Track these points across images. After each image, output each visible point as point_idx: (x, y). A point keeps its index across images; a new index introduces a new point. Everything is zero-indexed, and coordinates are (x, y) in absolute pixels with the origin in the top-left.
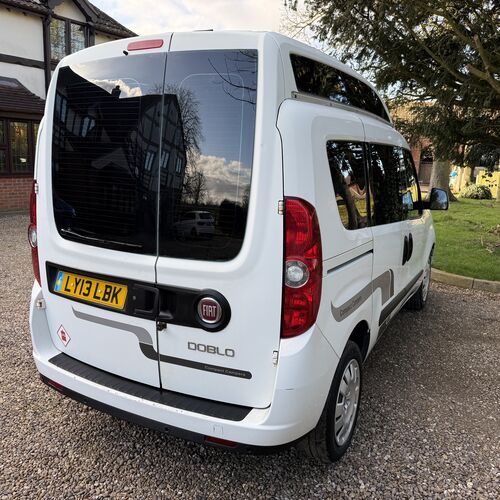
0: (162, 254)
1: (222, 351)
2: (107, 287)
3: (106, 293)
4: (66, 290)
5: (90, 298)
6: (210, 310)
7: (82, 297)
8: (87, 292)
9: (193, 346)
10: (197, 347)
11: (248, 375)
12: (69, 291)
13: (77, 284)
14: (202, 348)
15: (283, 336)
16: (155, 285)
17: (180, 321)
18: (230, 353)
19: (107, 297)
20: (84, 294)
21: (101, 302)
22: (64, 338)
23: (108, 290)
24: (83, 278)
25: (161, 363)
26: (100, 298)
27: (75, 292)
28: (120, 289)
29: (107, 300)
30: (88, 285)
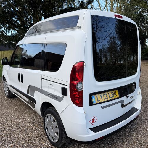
3: (112, 95)
5: (109, 99)
6: (134, 87)
7: (106, 100)
8: (106, 98)
26: (111, 97)
27: (102, 100)
28: (116, 92)
29: (114, 97)
30: (106, 95)
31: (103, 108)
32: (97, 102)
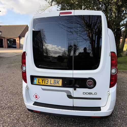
0: (75, 69)
1: (93, 93)
2: (54, 80)
3: (54, 82)
4: (39, 83)
5: (49, 84)
6: (90, 83)
7: (46, 84)
8: (47, 83)
9: (84, 93)
10: (86, 93)
11: (100, 99)
12: (40, 83)
13: (43, 81)
14: (87, 93)
15: (110, 87)
16: (73, 78)
17: (81, 87)
18: (96, 94)
19: (55, 83)
20: (46, 83)
21: (53, 85)
22: (36, 97)
23: (55, 81)
24: (44, 79)
25: (74, 99)
26: (52, 84)
27: (42, 83)
28: (59, 81)
29: (55, 84)
30: (47, 81)
31: (43, 89)
32: (37, 83)
